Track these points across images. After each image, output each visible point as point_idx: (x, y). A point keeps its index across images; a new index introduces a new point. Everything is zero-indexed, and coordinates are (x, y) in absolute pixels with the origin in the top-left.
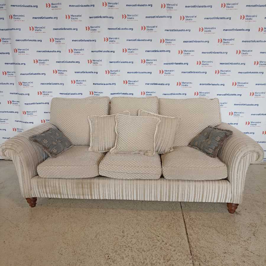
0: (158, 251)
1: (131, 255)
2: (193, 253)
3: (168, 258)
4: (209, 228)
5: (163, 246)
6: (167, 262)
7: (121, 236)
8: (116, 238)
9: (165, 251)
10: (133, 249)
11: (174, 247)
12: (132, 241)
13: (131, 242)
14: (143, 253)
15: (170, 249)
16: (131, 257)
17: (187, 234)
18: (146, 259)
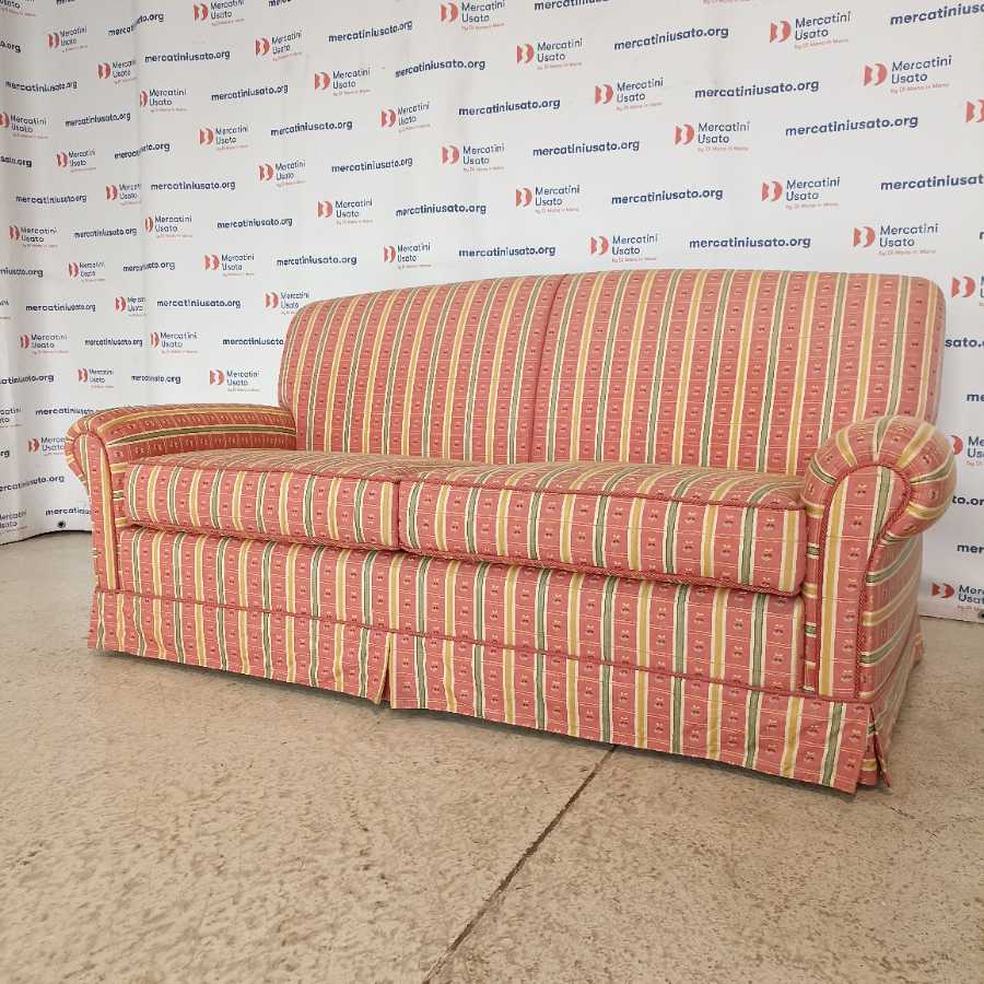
0: (287, 887)
1: (138, 874)
2: (469, 942)
3: (301, 930)
4: (697, 851)
5: (336, 872)
6: (275, 945)
7: (190, 793)
9: (326, 893)
10: (179, 850)
11: (399, 890)
12: (214, 820)
13: (204, 823)
14: (209, 876)
15: (362, 892)
16: (126, 879)
17: (530, 851)
18: (186, 906)
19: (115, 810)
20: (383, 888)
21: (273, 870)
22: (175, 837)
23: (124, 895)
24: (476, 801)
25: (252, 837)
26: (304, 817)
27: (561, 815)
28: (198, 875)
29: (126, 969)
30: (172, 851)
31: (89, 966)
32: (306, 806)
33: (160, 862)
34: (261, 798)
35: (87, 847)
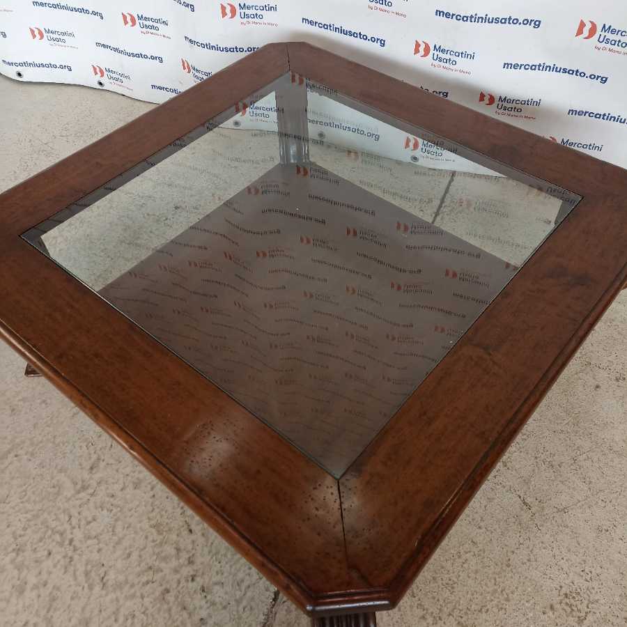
0: (146, 601)
1: (54, 587)
7: (75, 483)
8: (56, 490)
9: (170, 610)
10: (76, 557)
11: (213, 604)
12: (94, 519)
13: (90, 522)
14: (97, 589)
15: (191, 607)
16: (48, 592)
19: (29, 506)
21: (136, 582)
22: (71, 541)
23: (48, 611)
25: (119, 543)
26: (151, 515)
28: (91, 588)
30: (71, 558)
32: (151, 500)
33: (65, 572)
34: (122, 490)
35: (18, 554)
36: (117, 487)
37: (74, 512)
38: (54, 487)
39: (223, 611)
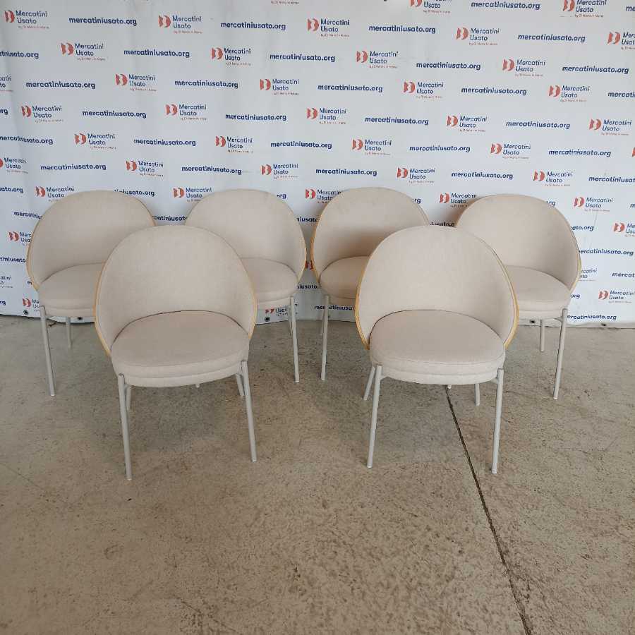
0: (419, 554)
2: (507, 559)
5: (429, 542)
6: (445, 583)
7: (321, 516)
8: (310, 523)
9: (437, 554)
10: (355, 549)
11: (460, 543)
12: (349, 528)
14: (383, 559)
15: (448, 548)
16: (352, 570)
19: (300, 536)
20: (453, 544)
21: (404, 547)
22: (344, 543)
23: (361, 579)
24: (441, 488)
25: (376, 534)
26: (384, 516)
27: (478, 486)
28: (378, 559)
29: (406, 612)
31: (391, 615)
32: (378, 510)
33: (355, 558)
34: (354, 510)
35: (315, 560)
36: (351, 510)
37: (332, 529)
38: (307, 522)
39: (468, 545)
